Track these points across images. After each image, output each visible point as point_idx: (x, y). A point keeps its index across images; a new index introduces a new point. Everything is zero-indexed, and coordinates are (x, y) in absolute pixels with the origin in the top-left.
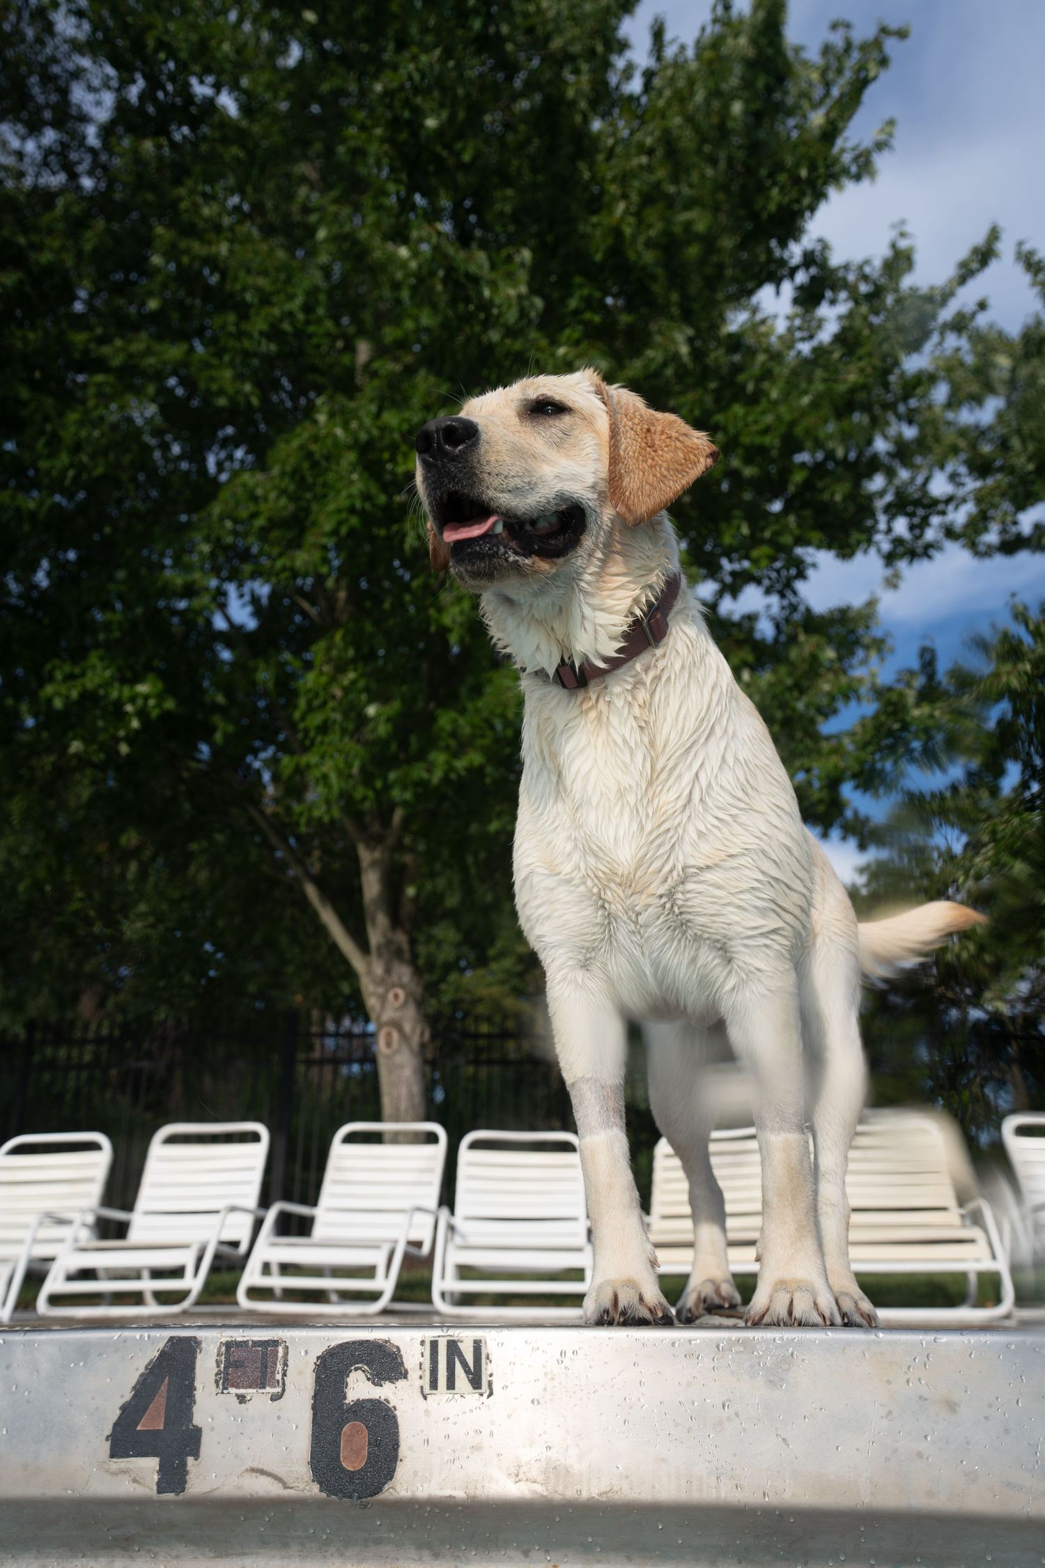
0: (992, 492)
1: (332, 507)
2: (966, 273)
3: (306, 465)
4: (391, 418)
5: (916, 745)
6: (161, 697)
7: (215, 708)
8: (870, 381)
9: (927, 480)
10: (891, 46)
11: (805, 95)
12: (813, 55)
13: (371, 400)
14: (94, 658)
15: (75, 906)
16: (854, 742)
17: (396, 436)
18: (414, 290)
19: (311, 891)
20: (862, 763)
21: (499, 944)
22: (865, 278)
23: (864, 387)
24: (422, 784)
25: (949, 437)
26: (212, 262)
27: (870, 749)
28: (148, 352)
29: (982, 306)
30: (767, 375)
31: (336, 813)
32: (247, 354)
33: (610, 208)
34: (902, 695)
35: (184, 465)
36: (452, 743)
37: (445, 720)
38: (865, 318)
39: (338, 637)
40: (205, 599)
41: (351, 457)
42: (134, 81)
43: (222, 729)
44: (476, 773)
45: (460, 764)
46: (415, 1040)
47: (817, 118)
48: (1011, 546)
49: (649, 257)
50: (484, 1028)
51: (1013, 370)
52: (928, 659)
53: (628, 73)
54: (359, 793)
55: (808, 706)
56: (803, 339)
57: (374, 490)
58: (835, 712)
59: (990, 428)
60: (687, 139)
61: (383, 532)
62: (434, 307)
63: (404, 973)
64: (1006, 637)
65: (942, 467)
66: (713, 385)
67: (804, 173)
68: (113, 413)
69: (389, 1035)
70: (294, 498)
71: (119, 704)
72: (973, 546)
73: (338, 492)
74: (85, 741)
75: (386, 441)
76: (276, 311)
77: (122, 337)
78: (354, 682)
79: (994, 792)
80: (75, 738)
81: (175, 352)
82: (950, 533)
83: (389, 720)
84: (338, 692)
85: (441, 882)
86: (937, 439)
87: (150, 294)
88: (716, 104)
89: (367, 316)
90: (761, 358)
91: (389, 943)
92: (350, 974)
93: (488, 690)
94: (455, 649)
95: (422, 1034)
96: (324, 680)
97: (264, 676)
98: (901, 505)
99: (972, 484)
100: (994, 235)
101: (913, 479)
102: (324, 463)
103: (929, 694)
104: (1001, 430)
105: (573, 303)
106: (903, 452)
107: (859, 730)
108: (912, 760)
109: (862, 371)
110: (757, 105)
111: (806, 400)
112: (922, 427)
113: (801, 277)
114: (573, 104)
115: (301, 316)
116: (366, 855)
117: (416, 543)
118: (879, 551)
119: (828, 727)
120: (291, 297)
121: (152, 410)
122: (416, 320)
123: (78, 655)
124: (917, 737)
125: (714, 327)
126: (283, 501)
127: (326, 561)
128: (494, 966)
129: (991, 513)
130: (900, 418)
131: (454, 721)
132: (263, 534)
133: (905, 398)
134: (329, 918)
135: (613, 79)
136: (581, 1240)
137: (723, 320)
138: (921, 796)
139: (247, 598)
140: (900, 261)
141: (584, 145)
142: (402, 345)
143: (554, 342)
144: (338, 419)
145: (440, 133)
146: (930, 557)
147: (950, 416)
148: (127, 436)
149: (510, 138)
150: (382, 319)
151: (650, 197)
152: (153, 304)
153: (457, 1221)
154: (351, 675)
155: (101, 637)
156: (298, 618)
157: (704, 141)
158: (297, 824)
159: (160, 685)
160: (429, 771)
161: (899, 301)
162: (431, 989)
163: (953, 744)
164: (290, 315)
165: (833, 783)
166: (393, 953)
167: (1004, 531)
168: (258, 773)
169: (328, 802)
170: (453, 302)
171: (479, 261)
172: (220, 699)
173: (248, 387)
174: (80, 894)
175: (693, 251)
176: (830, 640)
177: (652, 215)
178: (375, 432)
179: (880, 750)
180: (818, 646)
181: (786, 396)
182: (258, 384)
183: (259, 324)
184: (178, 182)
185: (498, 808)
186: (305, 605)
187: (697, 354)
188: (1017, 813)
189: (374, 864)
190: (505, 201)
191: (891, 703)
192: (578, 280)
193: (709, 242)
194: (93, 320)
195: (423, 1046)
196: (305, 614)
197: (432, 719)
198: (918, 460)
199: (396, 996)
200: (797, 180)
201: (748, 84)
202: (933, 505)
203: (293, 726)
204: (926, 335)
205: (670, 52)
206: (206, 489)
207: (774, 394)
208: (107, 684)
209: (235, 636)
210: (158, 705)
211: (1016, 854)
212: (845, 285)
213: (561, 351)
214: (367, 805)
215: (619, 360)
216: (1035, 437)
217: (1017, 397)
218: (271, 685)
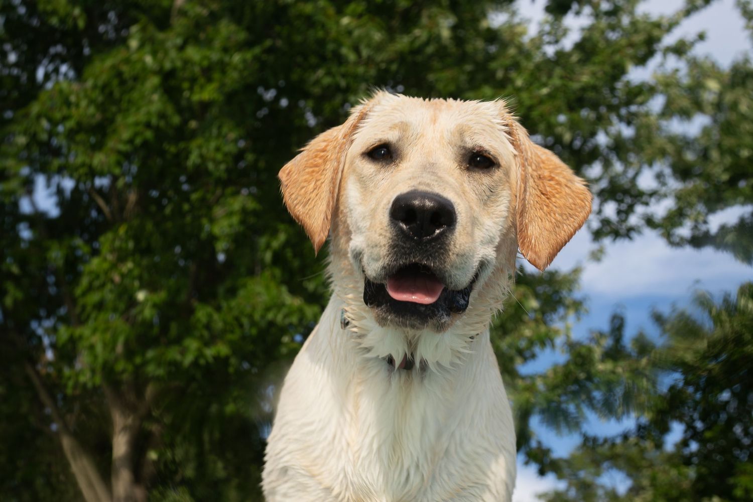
0: (690, 193)
1: (131, 119)
2: (691, 8)
3: (115, 82)
4: (193, 53)
5: (597, 395)
7: (10, 276)
8: (599, 83)
9: (637, 174)
13: (179, 35)
16: (545, 384)
17: (197, 70)
19: (67, 443)
23: (594, 88)
24: (175, 364)
25: (660, 141)
27: (560, 391)
29: (701, 37)
30: (516, 66)
31: (98, 380)
34: (590, 350)
35: (16, 72)
36: (206, 334)
37: (202, 313)
38: (603, 32)
39: (122, 231)
40: (13, 184)
41: (155, 81)
44: (221, 362)
45: (210, 352)
48: (698, 241)
51: (721, 95)
52: (618, 325)
54: (120, 366)
55: (510, 346)
56: (549, 43)
57: (170, 110)
58: (533, 356)
59: (696, 140)
61: (173, 149)
65: (650, 165)
66: (468, 67)
70: (102, 107)
72: (668, 236)
73: (138, 109)
75: (187, 74)
78: (130, 271)
79: (659, 445)
82: (650, 222)
83: (155, 306)
84: (117, 278)
85: (179, 453)
86: (649, 140)
90: (512, 51)
93: (242, 293)
94: (221, 257)
96: (106, 266)
97: (56, 255)
98: (612, 192)
99: (674, 184)
101: (625, 172)
102: (130, 83)
103: (615, 353)
104: (703, 142)
106: (619, 147)
107: (550, 374)
108: (592, 407)
109: (594, 74)
111: (545, 91)
112: (638, 130)
116: (119, 420)
117: (198, 161)
118: (589, 227)
124: (598, 388)
125: (476, 20)
126: (92, 110)
129: (688, 211)
130: (621, 119)
131: (210, 316)
132: (71, 135)
133: (628, 103)
137: (484, 15)
138: (595, 440)
139: (53, 189)
143: (340, 12)
144: (148, 48)
146: (630, 238)
147: (664, 123)
154: (130, 265)
156: (93, 213)
158: (65, 386)
160: (183, 352)
161: (634, 23)
163: (629, 399)
165: (525, 415)
167: (695, 228)
168: (40, 338)
169: (93, 371)
172: (15, 269)
173: (77, 11)
176: (537, 296)
178: (179, 64)
179: (566, 393)
180: (525, 296)
181: (529, 86)
182: (87, 11)
185: (235, 393)
186: (101, 202)
187: (458, 40)
188: (675, 466)
189: (125, 428)
191: (580, 356)
196: (100, 211)
197: (191, 311)
198: (632, 157)
202: (639, 196)
203: (74, 301)
204: (650, 53)
206: (33, 90)
207: (519, 82)
209: (37, 219)
213: (345, 21)
214: (125, 377)
215: (391, 34)
216: (733, 152)
217: (722, 117)
218: (60, 263)
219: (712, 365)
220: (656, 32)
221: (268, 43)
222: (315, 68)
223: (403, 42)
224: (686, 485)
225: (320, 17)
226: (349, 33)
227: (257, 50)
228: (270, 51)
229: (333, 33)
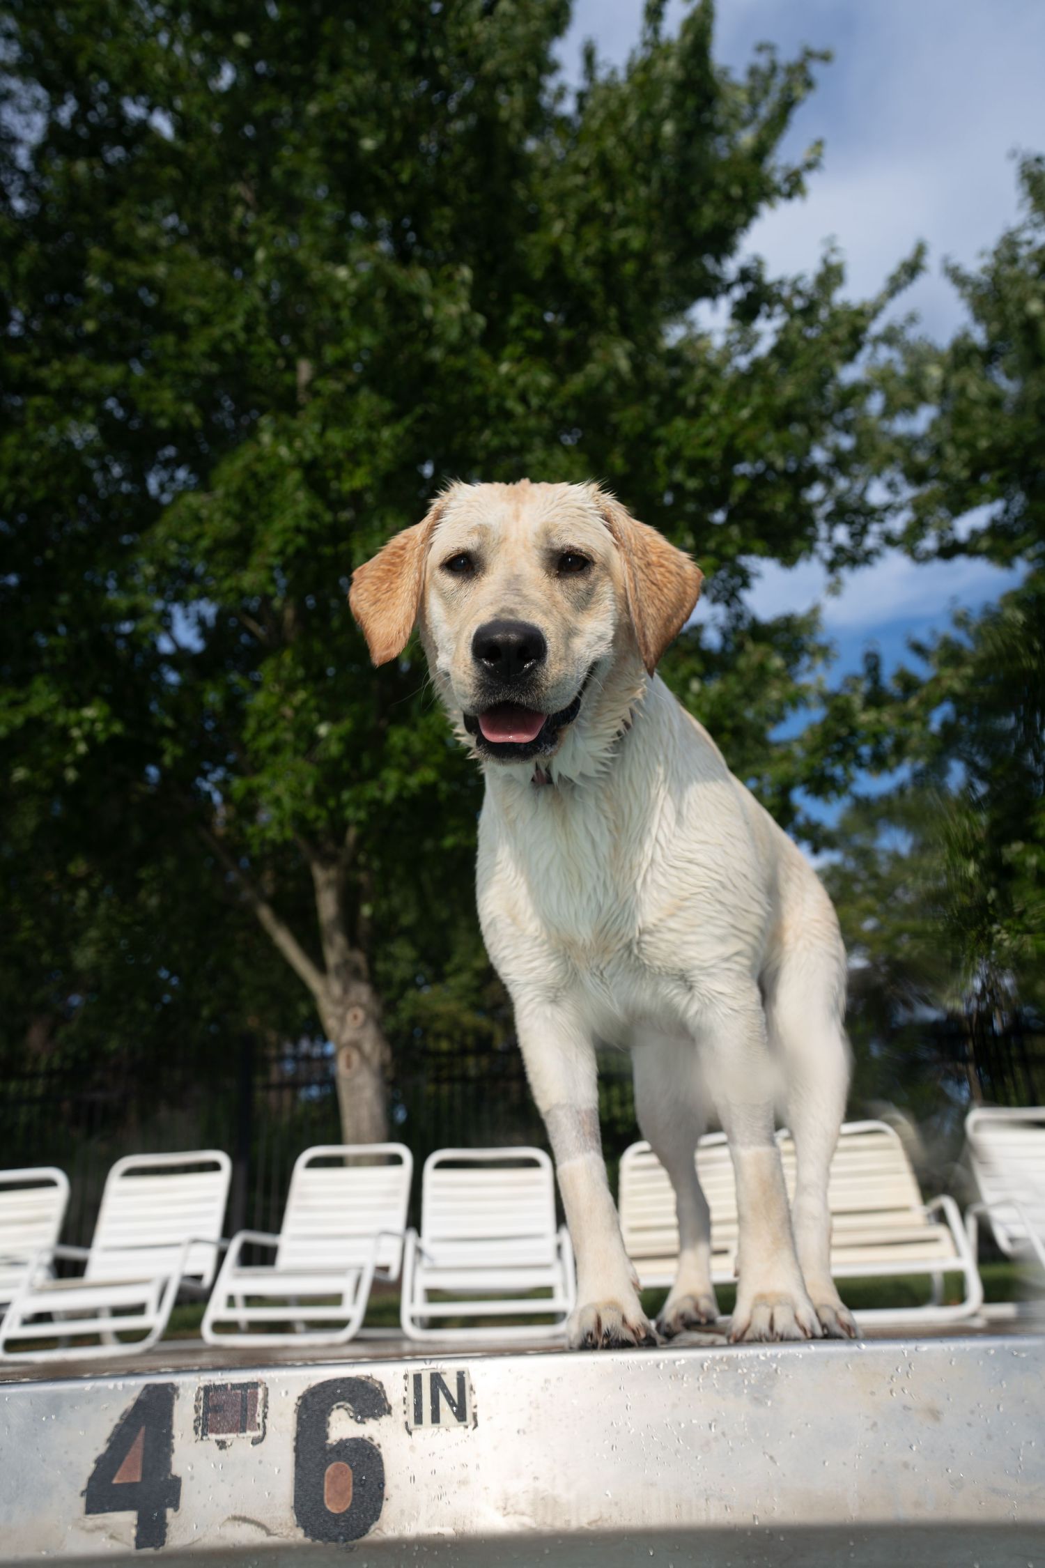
0: (928, 498)
1: (277, 525)
2: (895, 286)
3: (250, 486)
4: (335, 436)
5: (865, 750)
6: (107, 721)
7: (164, 731)
8: (806, 393)
9: (865, 488)
10: (816, 70)
11: (734, 115)
12: (739, 76)
13: (315, 419)
14: (39, 683)
15: (23, 935)
16: (804, 748)
17: (341, 455)
18: (355, 311)
19: (265, 914)
20: (812, 768)
21: (457, 959)
22: (799, 293)
23: (801, 400)
24: (376, 803)
25: (885, 446)
26: (150, 284)
27: (819, 755)
28: (87, 374)
29: (912, 319)
30: (706, 389)
31: (289, 833)
32: (188, 376)
33: (547, 226)
34: (848, 702)
35: (126, 487)
36: (405, 760)
37: (397, 737)
38: (800, 332)
39: (287, 656)
40: (148, 623)
41: (295, 476)
42: (63, 103)
43: (171, 752)
44: (429, 789)
45: (414, 781)
46: (376, 1060)
47: (746, 138)
48: (949, 551)
49: (587, 274)
50: (444, 1045)
51: (945, 382)
52: (873, 664)
53: (560, 94)
54: (312, 812)
55: (759, 713)
56: (741, 353)
57: (319, 507)
58: (784, 719)
59: (925, 436)
60: (620, 159)
61: (329, 551)
62: (374, 327)
63: (362, 992)
64: (946, 643)
65: (879, 476)
66: (654, 399)
67: (736, 191)
68: (51, 436)
69: (349, 1058)
70: (239, 518)
71: (65, 729)
72: (912, 552)
73: (283, 513)
74: (33, 767)
75: (331, 460)
76: (217, 332)
77: (60, 358)
78: (304, 703)
80: (22, 764)
81: (113, 374)
82: (889, 540)
83: (341, 739)
85: (396, 901)
86: (874, 448)
87: (88, 316)
88: (648, 126)
89: (308, 336)
90: (700, 373)
91: (346, 963)
92: (307, 995)
95: (381, 1054)
96: (274, 700)
97: (213, 697)
98: (840, 513)
99: (908, 492)
100: (921, 250)
101: (850, 489)
102: (268, 483)
103: (876, 699)
104: (935, 439)
105: (514, 321)
106: (841, 462)
107: (808, 736)
108: (861, 766)
109: (799, 383)
110: (687, 125)
111: (745, 413)
112: (859, 436)
113: (738, 293)
114: (506, 125)
115: (242, 337)
116: (321, 875)
118: (821, 559)
119: (777, 734)
120: (231, 317)
121: (92, 431)
122: (357, 339)
123: (22, 680)
124: (864, 742)
125: (653, 341)
126: (228, 522)
127: (273, 581)
128: (452, 982)
129: (930, 520)
130: (837, 428)
131: (406, 739)
132: (209, 554)
133: (842, 408)
134: (284, 941)
135: (546, 100)
136: (550, 1256)
137: (660, 334)
138: (869, 800)
139: (193, 619)
140: (831, 276)
141: (519, 166)
142: (343, 364)
143: (497, 359)
144: (282, 439)
145: (377, 154)
146: (870, 564)
147: (885, 425)
148: (67, 458)
149: (446, 158)
150: (322, 338)
151: (588, 216)
152: (90, 326)
153: (425, 1243)
154: (302, 695)
155: (46, 661)
156: (244, 639)
157: (636, 160)
158: (250, 846)
159: (106, 710)
160: (383, 788)
161: (833, 315)
162: (390, 1007)
163: (901, 748)
164: (231, 336)
165: (784, 790)
166: (351, 973)
167: (941, 538)
168: (209, 796)
169: (281, 824)
170: (394, 321)
171: (420, 280)
172: (169, 722)
173: (189, 408)
174: (28, 923)
175: (629, 268)
176: (776, 647)
177: (590, 233)
178: (320, 451)
179: (828, 755)
180: (766, 654)
181: (726, 410)
182: (199, 405)
183: (199, 345)
184: (112, 203)
185: (452, 825)
186: (252, 625)
187: (638, 368)
188: (966, 813)
189: (329, 883)
190: (443, 220)
191: (839, 710)
192: (518, 297)
193: (644, 258)
194: (30, 342)
195: (383, 1067)
196: (251, 634)
197: (382, 736)
198: (858, 470)
199: (355, 1017)
200: (728, 198)
201: (677, 104)
202: (872, 514)
203: (243, 747)
204: (859, 346)
205: (602, 74)
206: (148, 512)
207: (715, 407)
208: (53, 710)
209: (181, 658)
210: (106, 729)
211: (969, 855)
212: (779, 299)
213: (504, 368)
214: (321, 825)
215: (561, 376)
216: (970, 445)
217: (950, 406)
218: (219, 707)
219: (981, 689)
220: (860, 322)
221: (419, 410)
222: (480, 430)
223: (576, 383)
224: (981, 834)
225: (476, 372)
226: (511, 381)
227: (408, 421)
228: (423, 418)
229: (493, 384)
